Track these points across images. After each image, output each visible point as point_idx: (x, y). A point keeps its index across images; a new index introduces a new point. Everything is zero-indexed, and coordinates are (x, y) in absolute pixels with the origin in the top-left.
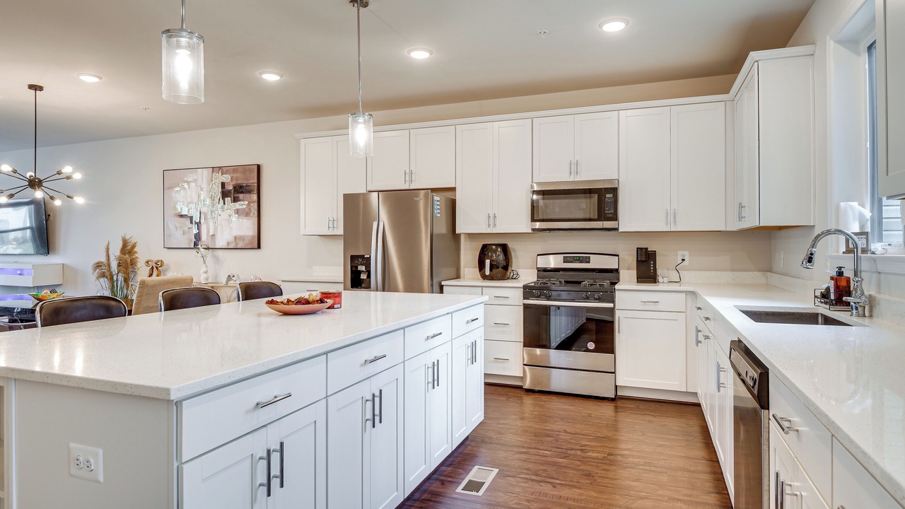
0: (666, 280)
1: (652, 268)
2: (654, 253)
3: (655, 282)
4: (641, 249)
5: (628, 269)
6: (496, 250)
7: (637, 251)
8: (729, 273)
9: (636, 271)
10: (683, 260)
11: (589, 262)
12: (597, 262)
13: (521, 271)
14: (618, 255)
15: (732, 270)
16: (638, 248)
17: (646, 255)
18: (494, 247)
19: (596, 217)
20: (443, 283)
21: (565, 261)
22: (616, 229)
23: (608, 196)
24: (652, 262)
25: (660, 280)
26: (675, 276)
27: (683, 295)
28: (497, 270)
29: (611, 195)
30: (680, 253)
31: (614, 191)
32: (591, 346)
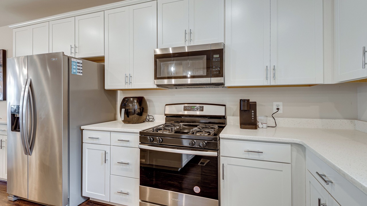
0: (265, 126)
1: (253, 116)
2: (255, 104)
3: (256, 128)
4: (244, 100)
5: (233, 115)
6: (133, 101)
7: (241, 102)
8: (319, 121)
9: (239, 118)
10: (278, 109)
11: (202, 110)
12: (208, 111)
13: (156, 116)
14: (225, 105)
15: (321, 118)
16: (241, 100)
17: (248, 106)
18: (132, 99)
19: (205, 74)
20: (82, 127)
21: (185, 109)
22: (222, 84)
23: (215, 56)
24: (253, 111)
25: (260, 125)
26: (271, 122)
27: (289, 146)
28: (133, 116)
29: (218, 56)
30: (275, 104)
31: (220, 52)
32: (197, 189)
